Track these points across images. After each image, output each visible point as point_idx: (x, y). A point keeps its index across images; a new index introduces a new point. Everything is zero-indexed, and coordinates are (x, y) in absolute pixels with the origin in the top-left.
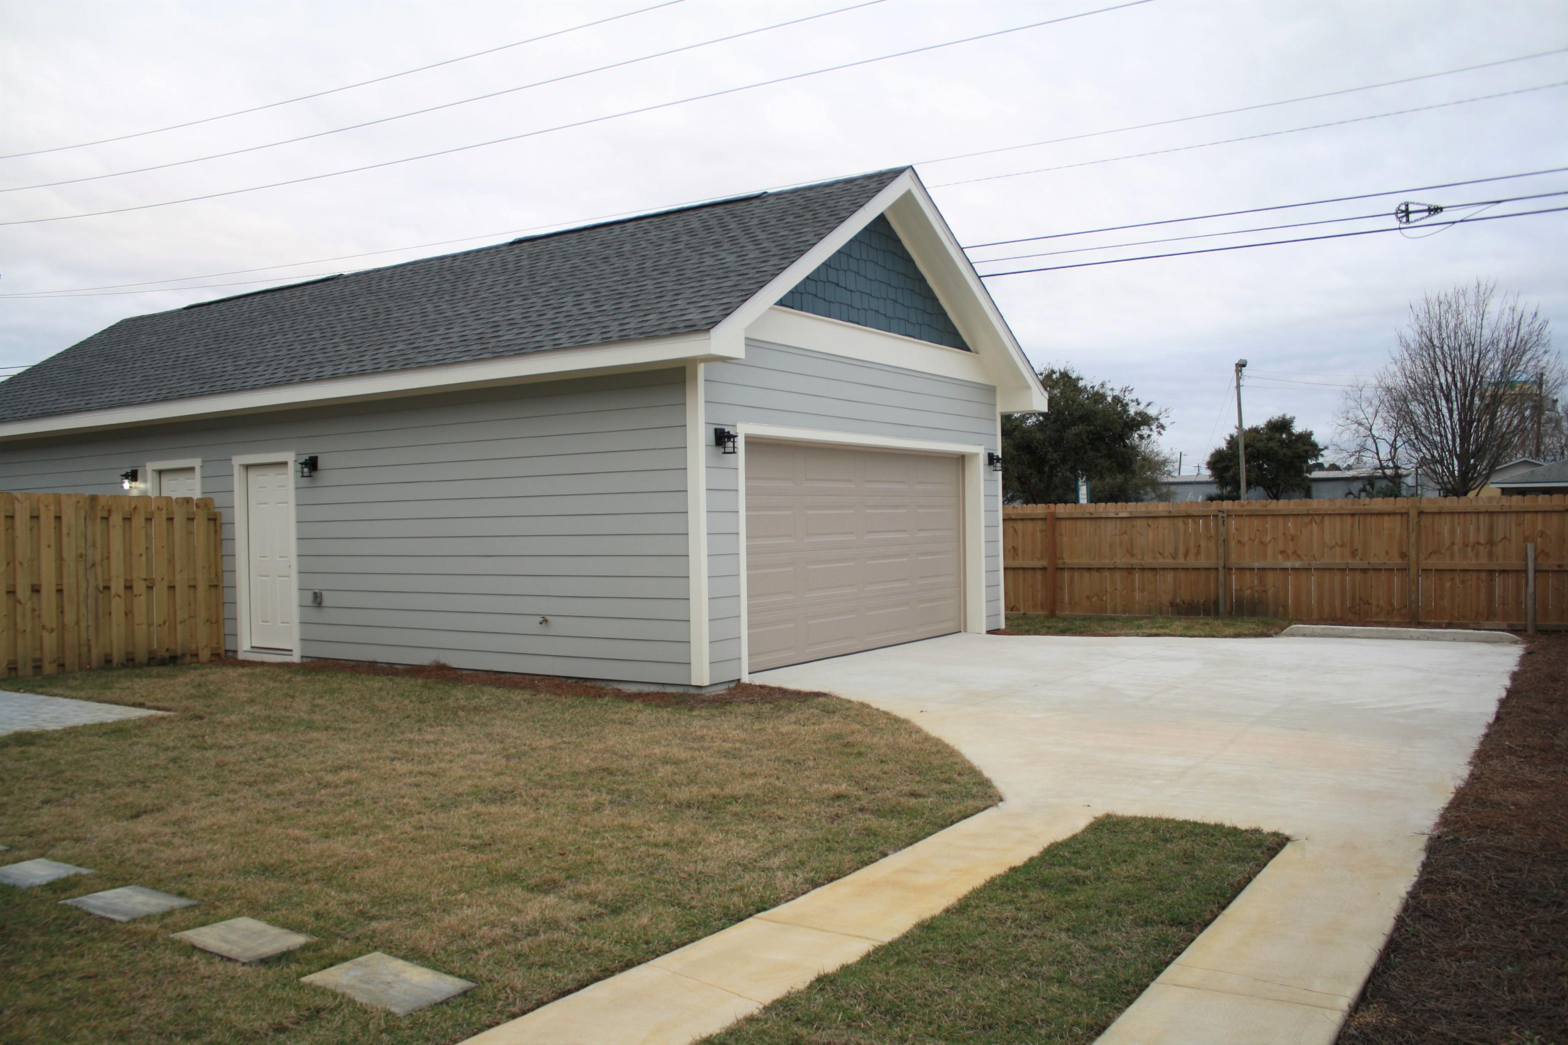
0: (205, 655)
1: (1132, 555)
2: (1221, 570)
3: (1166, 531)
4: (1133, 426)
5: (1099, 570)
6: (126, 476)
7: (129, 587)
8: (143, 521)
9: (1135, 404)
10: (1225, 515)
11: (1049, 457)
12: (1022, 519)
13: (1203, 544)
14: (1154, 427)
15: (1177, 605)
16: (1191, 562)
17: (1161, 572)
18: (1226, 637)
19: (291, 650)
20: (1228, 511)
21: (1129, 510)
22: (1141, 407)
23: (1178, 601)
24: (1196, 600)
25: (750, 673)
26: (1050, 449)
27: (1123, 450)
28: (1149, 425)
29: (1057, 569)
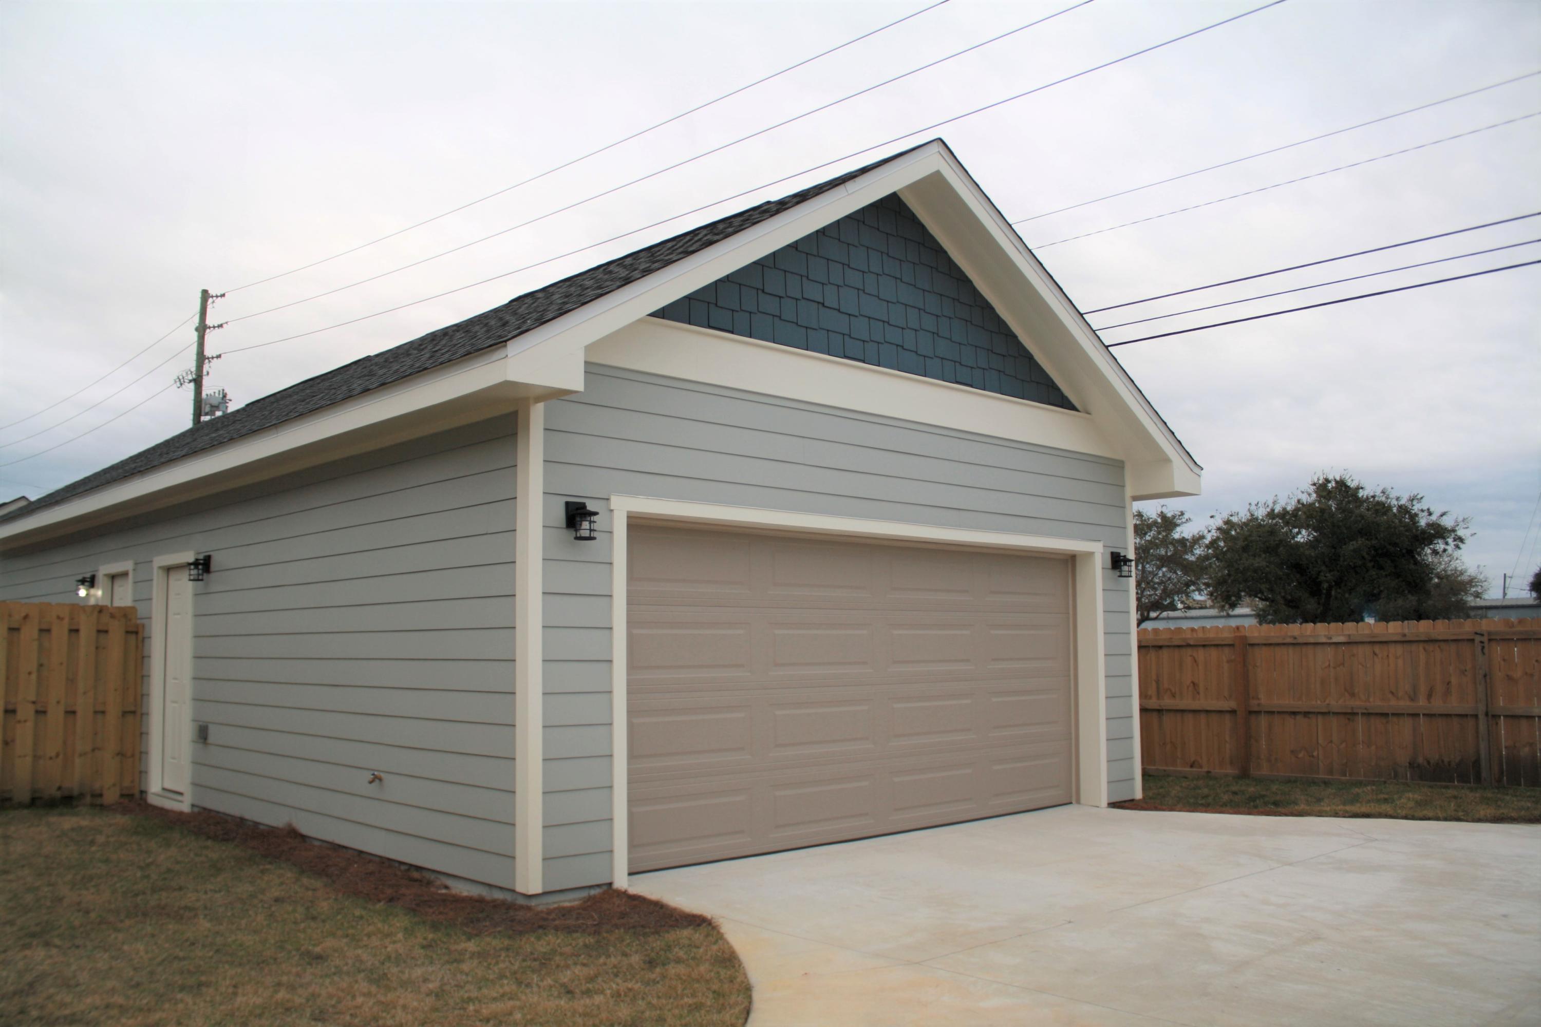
0: (111, 796)
1: (1353, 695)
2: (1482, 717)
3: (1400, 662)
4: (1424, 539)
5: (1306, 714)
6: (83, 582)
7: (41, 712)
8: (35, 633)
9: (1426, 514)
10: (1485, 639)
11: (1322, 578)
12: (1204, 646)
13: (1454, 680)
14: (1450, 540)
15: (1419, 766)
16: (1438, 705)
17: (1395, 719)
18: (1479, 820)
19: (181, 794)
20: (1489, 633)
21: (1347, 633)
22: (1434, 518)
23: (1420, 760)
24: (1446, 760)
25: (630, 874)
26: (1323, 568)
27: (1412, 567)
28: (1444, 538)
29: (1251, 712)
